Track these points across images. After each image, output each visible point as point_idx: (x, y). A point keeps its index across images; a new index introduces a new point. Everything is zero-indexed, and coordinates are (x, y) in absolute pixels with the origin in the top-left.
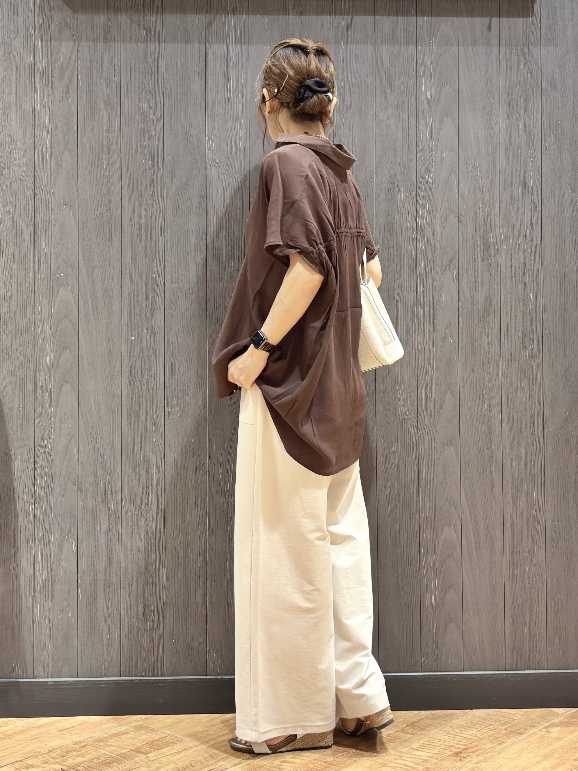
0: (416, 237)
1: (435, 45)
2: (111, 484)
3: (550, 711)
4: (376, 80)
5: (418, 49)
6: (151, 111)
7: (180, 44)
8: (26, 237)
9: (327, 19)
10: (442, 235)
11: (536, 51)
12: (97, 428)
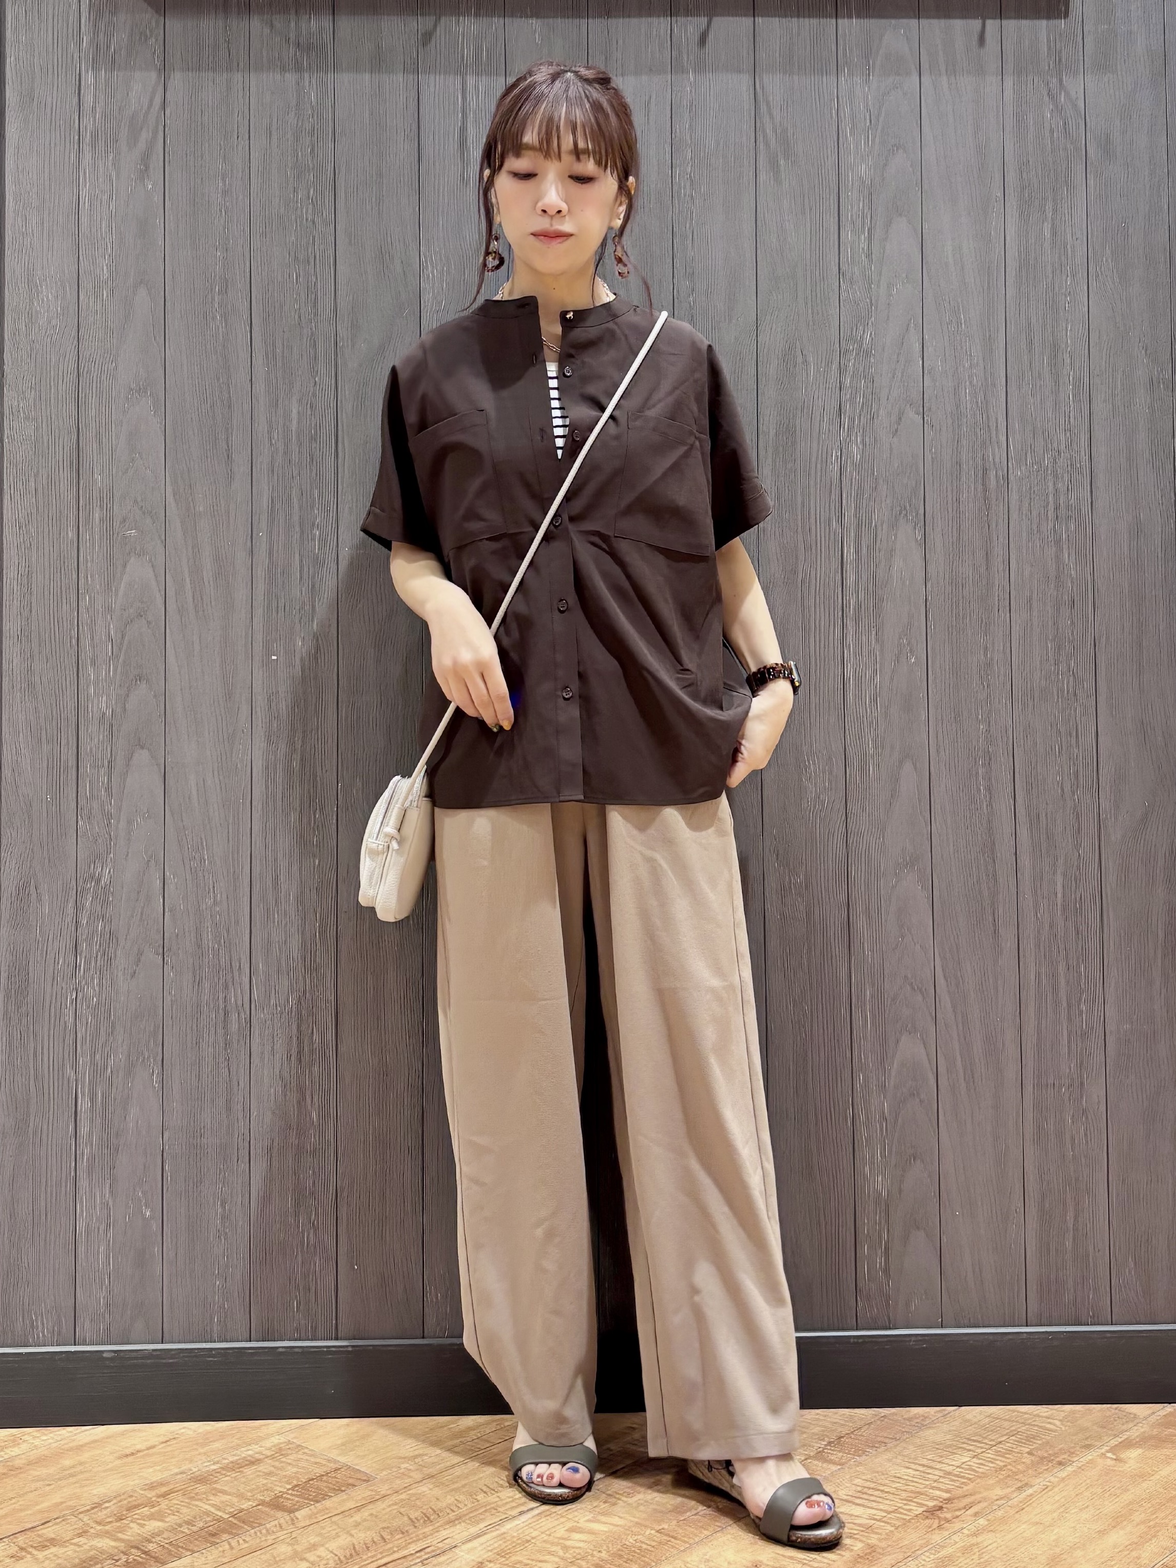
0: (839, 454)
1: (873, 76)
2: (230, 952)
3: (1120, 1410)
4: (758, 143)
5: (839, 82)
6: (311, 206)
7: (367, 74)
8: (61, 457)
9: (660, 25)
10: (891, 449)
11: (1075, 86)
12: (201, 839)
